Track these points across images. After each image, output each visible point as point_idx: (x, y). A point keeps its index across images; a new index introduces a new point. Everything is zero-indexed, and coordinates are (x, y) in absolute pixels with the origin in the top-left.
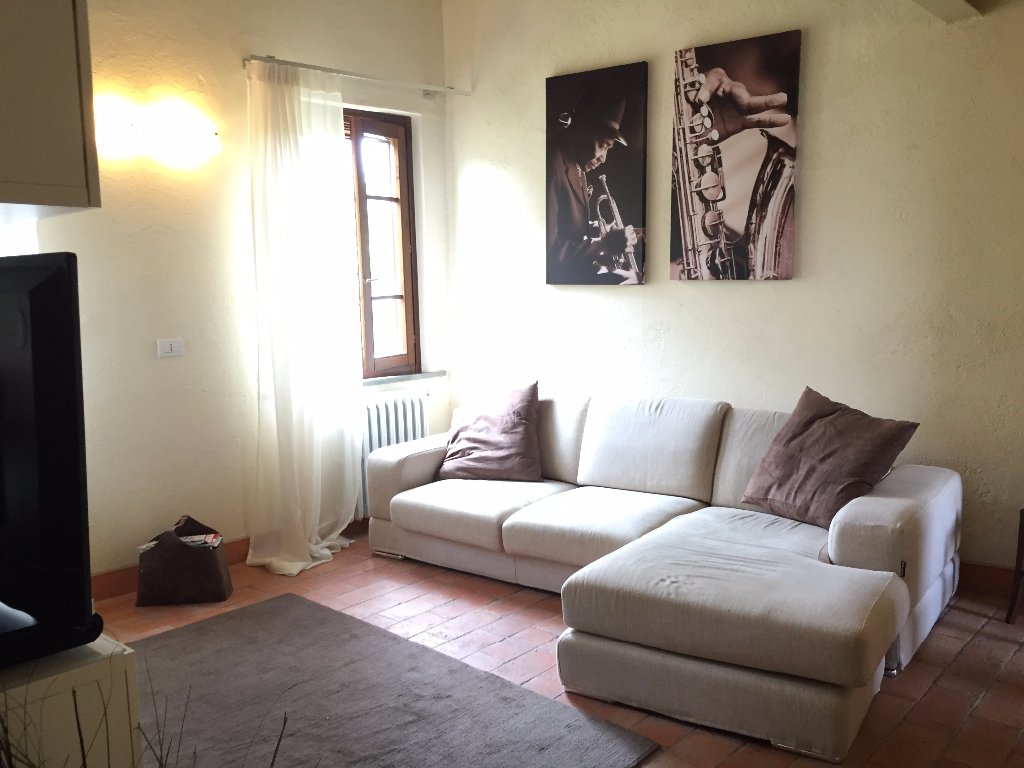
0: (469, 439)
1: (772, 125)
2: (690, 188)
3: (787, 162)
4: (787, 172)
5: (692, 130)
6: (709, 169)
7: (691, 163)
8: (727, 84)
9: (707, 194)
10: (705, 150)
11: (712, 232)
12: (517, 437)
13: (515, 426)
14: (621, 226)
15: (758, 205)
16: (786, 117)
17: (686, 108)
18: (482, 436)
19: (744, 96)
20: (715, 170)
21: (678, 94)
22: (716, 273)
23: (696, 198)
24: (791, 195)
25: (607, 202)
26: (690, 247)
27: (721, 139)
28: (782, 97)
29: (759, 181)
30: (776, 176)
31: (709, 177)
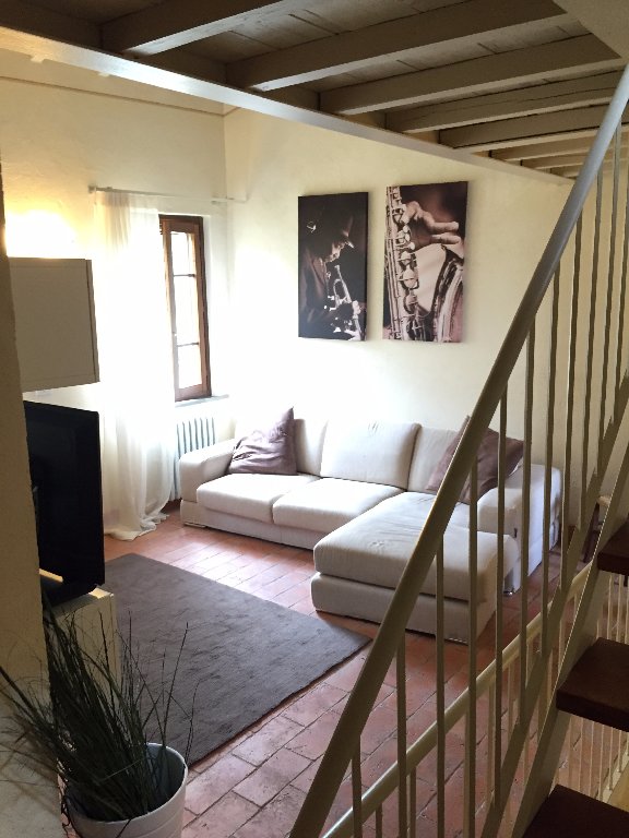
0: (248, 446)
1: (449, 242)
2: (396, 278)
3: (458, 266)
4: (458, 273)
5: (398, 242)
6: (408, 267)
7: (397, 264)
8: (420, 213)
9: (407, 284)
10: (406, 255)
11: (411, 309)
12: (280, 445)
13: (278, 437)
14: (349, 301)
15: (440, 293)
16: (457, 238)
17: (394, 227)
18: (257, 444)
19: (431, 221)
20: (412, 268)
21: (388, 216)
22: (412, 336)
23: (400, 286)
24: (461, 288)
25: (340, 283)
26: (396, 318)
27: (417, 249)
28: (455, 225)
29: (440, 277)
30: (451, 275)
31: (408, 273)
